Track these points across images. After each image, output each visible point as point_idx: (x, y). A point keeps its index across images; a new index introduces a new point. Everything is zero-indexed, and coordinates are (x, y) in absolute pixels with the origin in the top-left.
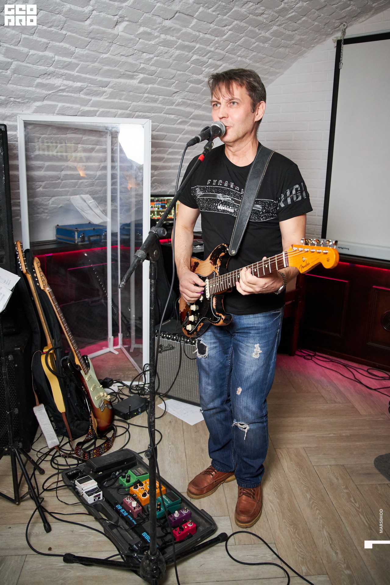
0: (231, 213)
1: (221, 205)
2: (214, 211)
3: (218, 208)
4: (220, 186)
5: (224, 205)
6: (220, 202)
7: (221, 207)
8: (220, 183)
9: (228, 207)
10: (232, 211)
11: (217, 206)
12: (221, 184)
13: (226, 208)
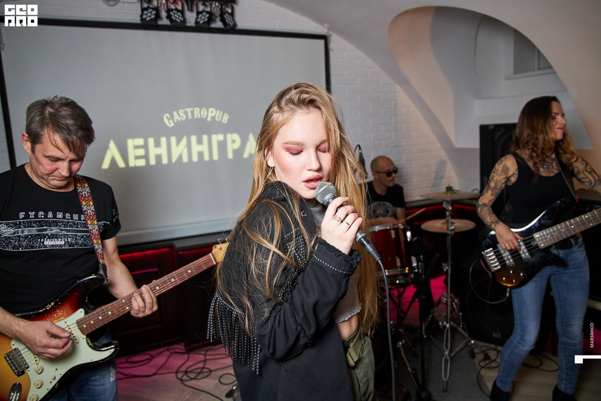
0: (61, 246)
1: (48, 240)
2: (39, 248)
3: (45, 244)
4: (41, 218)
5: (52, 238)
6: (47, 237)
7: (48, 243)
8: (42, 215)
9: (56, 240)
10: (63, 243)
11: (44, 241)
12: (43, 217)
13: (54, 242)
